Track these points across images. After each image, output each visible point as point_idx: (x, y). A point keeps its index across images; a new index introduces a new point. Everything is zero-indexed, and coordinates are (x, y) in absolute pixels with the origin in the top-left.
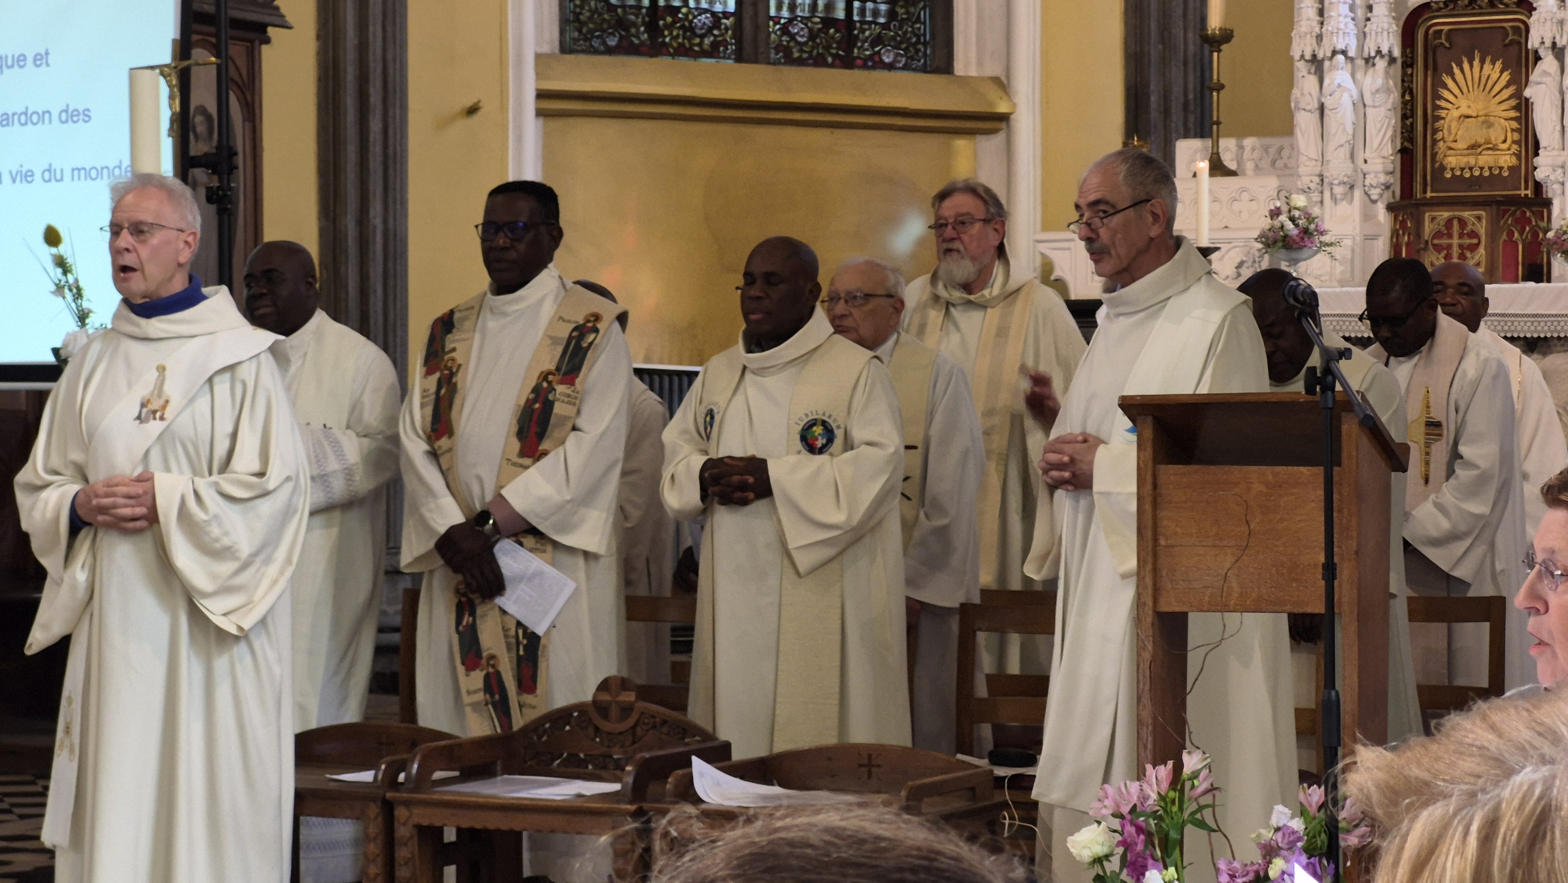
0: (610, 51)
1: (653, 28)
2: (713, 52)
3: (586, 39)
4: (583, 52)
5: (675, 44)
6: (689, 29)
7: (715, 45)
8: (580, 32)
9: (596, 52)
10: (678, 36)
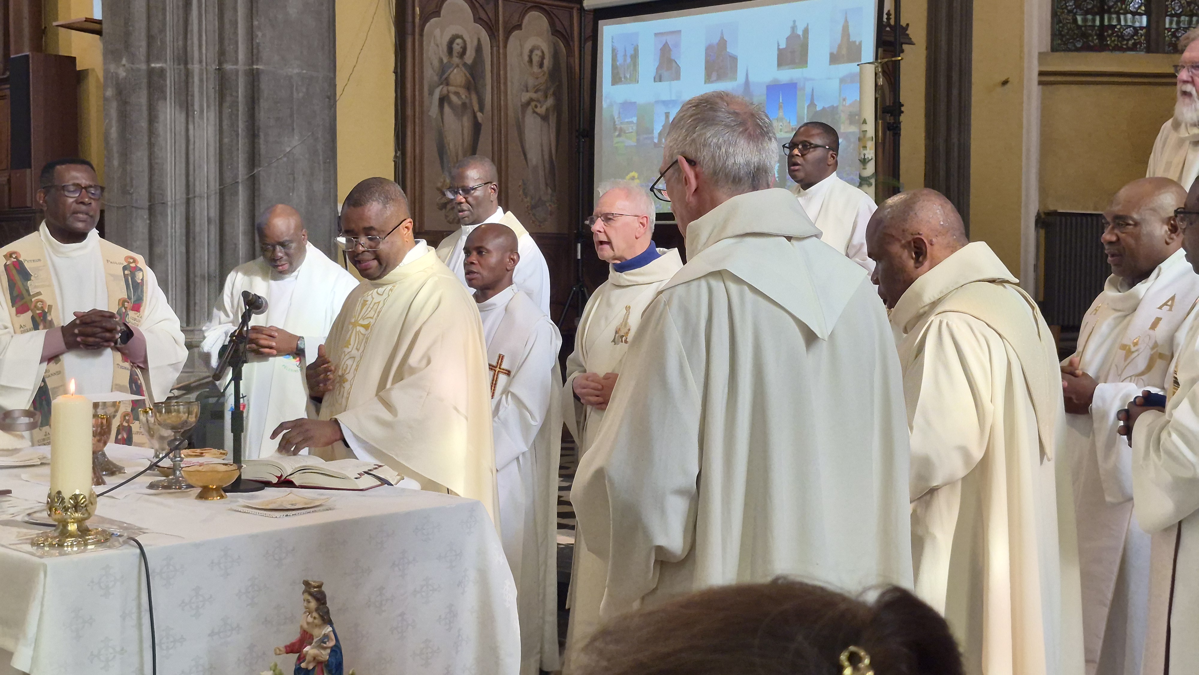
0: (1077, 50)
1: (1101, 37)
2: (1134, 48)
3: (1065, 44)
4: (1064, 51)
5: (1113, 45)
6: (1121, 37)
7: (1135, 44)
8: (1062, 40)
9: (1070, 50)
10: (1114, 40)
